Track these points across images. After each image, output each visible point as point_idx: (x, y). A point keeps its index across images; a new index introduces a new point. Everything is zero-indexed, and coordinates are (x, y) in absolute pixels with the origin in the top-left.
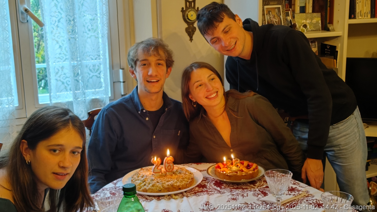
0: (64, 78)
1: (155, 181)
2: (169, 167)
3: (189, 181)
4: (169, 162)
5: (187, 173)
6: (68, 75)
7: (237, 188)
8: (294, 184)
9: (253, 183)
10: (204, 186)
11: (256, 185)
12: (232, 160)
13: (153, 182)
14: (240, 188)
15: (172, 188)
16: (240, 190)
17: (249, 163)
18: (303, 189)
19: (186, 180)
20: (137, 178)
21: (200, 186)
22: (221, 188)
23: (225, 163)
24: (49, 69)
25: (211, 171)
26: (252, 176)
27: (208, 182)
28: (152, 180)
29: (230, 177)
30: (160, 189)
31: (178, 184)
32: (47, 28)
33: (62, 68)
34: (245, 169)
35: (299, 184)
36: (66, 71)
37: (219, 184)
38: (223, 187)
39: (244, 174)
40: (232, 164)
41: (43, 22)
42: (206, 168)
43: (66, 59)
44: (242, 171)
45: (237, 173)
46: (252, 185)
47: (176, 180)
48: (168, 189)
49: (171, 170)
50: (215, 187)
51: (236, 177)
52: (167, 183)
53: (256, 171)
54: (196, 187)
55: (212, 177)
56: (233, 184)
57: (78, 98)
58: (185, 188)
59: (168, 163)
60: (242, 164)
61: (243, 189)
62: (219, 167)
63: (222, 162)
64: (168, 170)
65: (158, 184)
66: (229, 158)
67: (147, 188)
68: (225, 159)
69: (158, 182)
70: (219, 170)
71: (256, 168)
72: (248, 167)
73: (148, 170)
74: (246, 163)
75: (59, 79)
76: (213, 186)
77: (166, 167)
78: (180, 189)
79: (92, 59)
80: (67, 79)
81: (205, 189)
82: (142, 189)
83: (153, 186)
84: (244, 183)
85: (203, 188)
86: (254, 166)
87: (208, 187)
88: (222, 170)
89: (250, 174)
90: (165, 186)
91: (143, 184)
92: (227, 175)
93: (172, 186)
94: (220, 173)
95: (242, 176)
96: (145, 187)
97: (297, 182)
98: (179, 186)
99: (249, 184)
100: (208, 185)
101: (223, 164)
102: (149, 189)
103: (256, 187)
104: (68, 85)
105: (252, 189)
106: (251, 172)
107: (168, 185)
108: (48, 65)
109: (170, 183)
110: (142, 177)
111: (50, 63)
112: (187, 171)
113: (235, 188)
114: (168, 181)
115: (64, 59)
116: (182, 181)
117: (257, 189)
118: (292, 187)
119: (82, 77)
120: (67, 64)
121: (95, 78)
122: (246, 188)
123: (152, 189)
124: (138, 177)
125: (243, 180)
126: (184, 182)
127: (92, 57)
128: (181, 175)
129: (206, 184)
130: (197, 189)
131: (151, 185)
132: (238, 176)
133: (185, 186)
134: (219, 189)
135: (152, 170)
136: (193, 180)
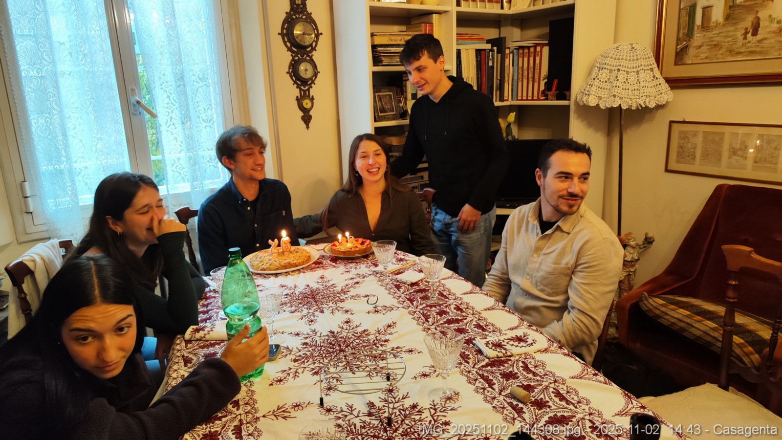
0: (181, 169)
1: (273, 260)
2: (286, 248)
3: (306, 258)
4: (286, 242)
5: (304, 252)
6: (184, 166)
7: (351, 263)
8: (404, 256)
9: (366, 257)
10: (321, 263)
11: (369, 258)
12: (346, 238)
13: (271, 262)
14: (354, 262)
15: (290, 265)
16: (354, 264)
17: (364, 240)
18: (410, 259)
19: (302, 258)
20: (255, 260)
21: (316, 263)
22: (336, 263)
23: (340, 241)
24: (165, 161)
25: (328, 250)
26: (365, 250)
27: (324, 260)
28: (270, 260)
29: (344, 253)
30: (277, 268)
31: (295, 262)
32: (162, 118)
33: (179, 159)
34: (360, 246)
35: (408, 255)
36: (182, 162)
37: (335, 260)
38: (338, 262)
39: (357, 249)
40: (347, 241)
41: (155, 113)
42: (323, 248)
43: (182, 150)
44: (357, 247)
45: (351, 249)
46: (365, 259)
47: (293, 259)
48: (285, 267)
49: (288, 250)
50: (331, 263)
51: (349, 252)
52: (284, 262)
53: (369, 246)
54: (313, 264)
55: (328, 254)
56: (347, 259)
57: (196, 188)
58: (302, 265)
59: (285, 244)
60: (357, 241)
61: (357, 263)
62: (334, 245)
63: (338, 240)
64: (285, 250)
65: (275, 263)
66: (344, 236)
67: (265, 267)
68: (340, 236)
69: (275, 261)
70: (335, 247)
71: (370, 244)
72: (363, 243)
73: (265, 252)
74: (360, 240)
75: (175, 170)
76: (329, 262)
77: (284, 248)
78: (297, 266)
79: (209, 150)
80: (184, 170)
81: (321, 265)
82: (260, 268)
83: (270, 265)
84: (358, 258)
85: (319, 265)
86: (368, 241)
87: (324, 263)
88: (337, 247)
89: (364, 249)
90: (282, 264)
91: (261, 264)
92: (342, 251)
93: (289, 263)
94: (335, 250)
95: (356, 251)
96: (263, 266)
97: (407, 253)
98: (296, 263)
99: (362, 259)
100: (325, 262)
101: (339, 242)
102: (267, 268)
103: (369, 261)
104: (186, 176)
105: (365, 262)
106: (364, 248)
107: (285, 263)
108: (163, 156)
109: (287, 261)
110: (260, 258)
111: (166, 155)
112: (303, 250)
113: (350, 263)
114: (285, 260)
115: (180, 150)
116: (298, 259)
117: (370, 262)
118: (401, 258)
119: (198, 167)
120: (183, 155)
121: (212, 167)
122: (360, 262)
123: (269, 268)
124: (256, 258)
125: (357, 255)
126: (301, 260)
127: (208, 147)
128: (298, 254)
129: (322, 261)
130: (314, 265)
131: (268, 264)
132: (352, 251)
133: (301, 264)
134: (334, 264)
135: (270, 252)
136: (309, 258)
